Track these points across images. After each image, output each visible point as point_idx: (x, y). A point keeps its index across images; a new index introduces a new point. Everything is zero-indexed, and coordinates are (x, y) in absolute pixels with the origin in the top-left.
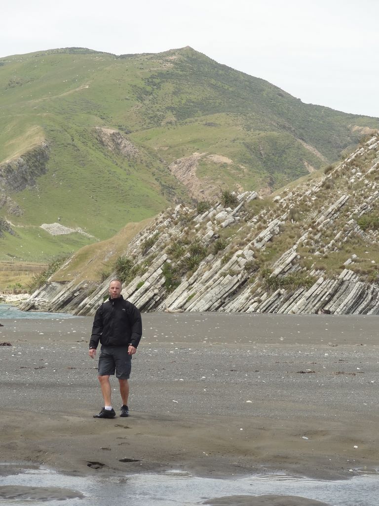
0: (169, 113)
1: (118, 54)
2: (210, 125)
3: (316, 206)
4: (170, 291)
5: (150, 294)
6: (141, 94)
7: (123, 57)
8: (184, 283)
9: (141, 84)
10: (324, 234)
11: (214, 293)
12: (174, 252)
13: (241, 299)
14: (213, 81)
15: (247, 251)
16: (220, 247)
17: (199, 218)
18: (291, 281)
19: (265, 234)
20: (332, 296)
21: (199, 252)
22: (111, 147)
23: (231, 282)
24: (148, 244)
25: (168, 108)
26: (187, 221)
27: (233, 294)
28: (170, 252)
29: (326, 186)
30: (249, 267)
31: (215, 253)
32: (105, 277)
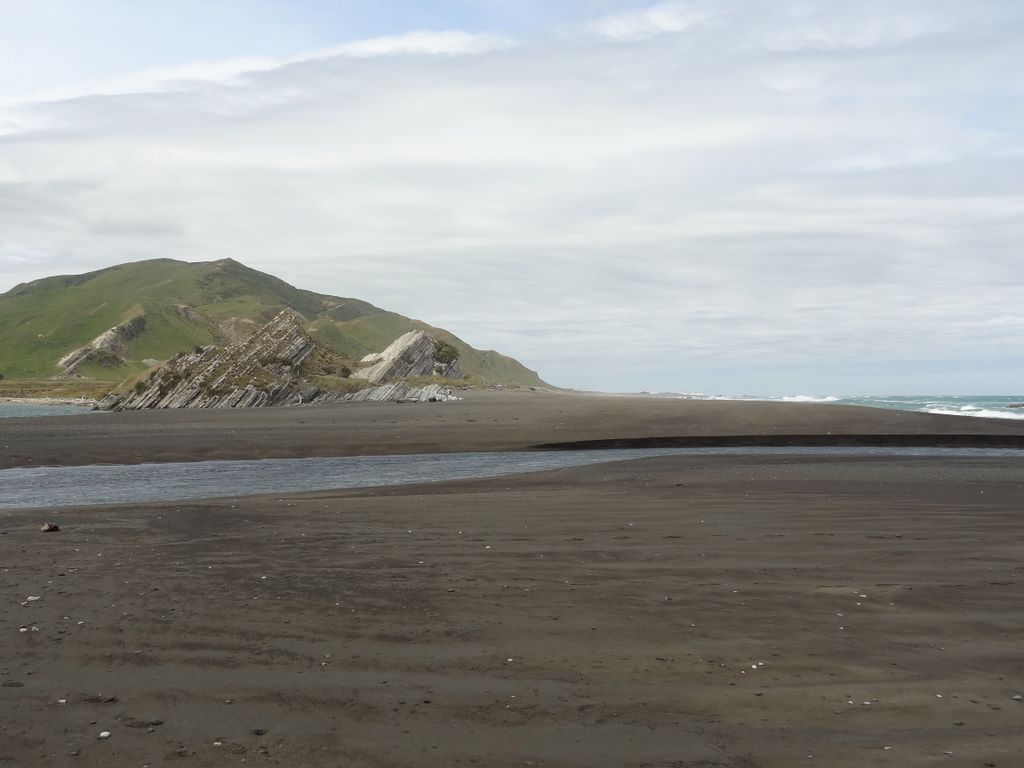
0: (218, 296)
1: (190, 261)
2: (241, 302)
3: (245, 352)
4: (162, 398)
5: (152, 400)
6: (201, 285)
7: (192, 264)
8: (170, 394)
9: (202, 279)
10: (241, 367)
11: (183, 398)
12: (165, 378)
13: (197, 401)
14: (243, 277)
15: (201, 377)
16: (189, 375)
17: (179, 360)
18: (221, 391)
19: (211, 368)
20: (241, 398)
21: (178, 378)
22: (183, 315)
23: (191, 392)
24: (153, 374)
25: (218, 293)
26: (173, 362)
27: (193, 399)
28: (163, 378)
29: (251, 342)
30: (201, 385)
31: (186, 378)
32: (131, 392)
